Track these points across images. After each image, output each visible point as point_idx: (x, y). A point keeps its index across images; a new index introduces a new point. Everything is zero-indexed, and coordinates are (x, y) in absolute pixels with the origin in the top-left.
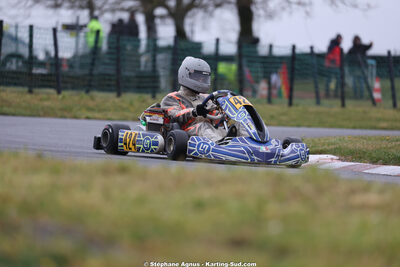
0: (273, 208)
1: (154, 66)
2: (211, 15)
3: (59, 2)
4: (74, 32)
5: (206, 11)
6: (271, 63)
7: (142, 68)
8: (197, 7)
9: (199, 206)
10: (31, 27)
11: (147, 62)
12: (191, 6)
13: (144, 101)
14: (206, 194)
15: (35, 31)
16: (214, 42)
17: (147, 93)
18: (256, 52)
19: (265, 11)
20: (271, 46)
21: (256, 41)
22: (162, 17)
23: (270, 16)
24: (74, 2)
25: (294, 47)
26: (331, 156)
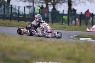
0: (77, 50)
1: (48, 16)
2: (62, 4)
3: (26, 1)
4: (29, 8)
5: (60, 3)
8: (58, 2)
9: (59, 49)
12: (57, 2)
14: (61, 46)
15: (20, 7)
16: (63, 11)
19: (75, 4)
22: (50, 5)
24: (29, 1)
25: (81, 12)
26: (90, 38)
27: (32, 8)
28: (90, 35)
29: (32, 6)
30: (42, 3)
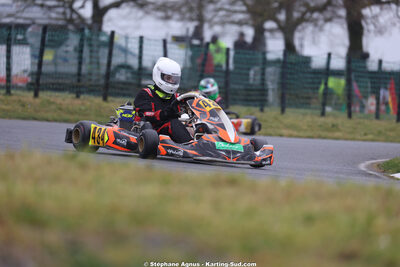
0: (381, 222)
1: (263, 80)
2: (321, 29)
3: (169, 14)
4: (184, 44)
5: (316, 25)
6: (380, 78)
7: (251, 82)
8: (307, 21)
9: (309, 219)
10: (141, 39)
11: (255, 75)
12: (302, 20)
14: (316, 207)
15: (145, 42)
16: (326, 56)
17: (256, 106)
18: (365, 67)
19: (375, 26)
20: (380, 62)
21: (366, 56)
22: (271, 31)
23: (380, 31)
24: (184, 14)
30: (240, 23)
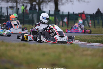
1: (33, 17)
2: (48, 4)
3: (8, 1)
4: (12, 9)
5: (46, 3)
6: (63, 16)
8: (44, 2)
11: (31, 16)
13: (30, 27)
15: (2, 8)
16: (49, 11)
17: (31, 24)
18: (59, 14)
19: (62, 3)
20: (63, 12)
21: (59, 11)
23: (63, 4)
24: (12, 1)
25: (69, 12)
26: (78, 41)
27: (15, 9)
28: (79, 37)
29: (15, 7)
30: (27, 3)
